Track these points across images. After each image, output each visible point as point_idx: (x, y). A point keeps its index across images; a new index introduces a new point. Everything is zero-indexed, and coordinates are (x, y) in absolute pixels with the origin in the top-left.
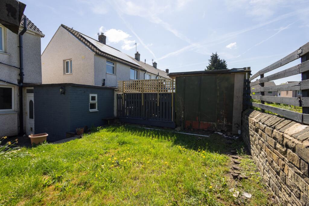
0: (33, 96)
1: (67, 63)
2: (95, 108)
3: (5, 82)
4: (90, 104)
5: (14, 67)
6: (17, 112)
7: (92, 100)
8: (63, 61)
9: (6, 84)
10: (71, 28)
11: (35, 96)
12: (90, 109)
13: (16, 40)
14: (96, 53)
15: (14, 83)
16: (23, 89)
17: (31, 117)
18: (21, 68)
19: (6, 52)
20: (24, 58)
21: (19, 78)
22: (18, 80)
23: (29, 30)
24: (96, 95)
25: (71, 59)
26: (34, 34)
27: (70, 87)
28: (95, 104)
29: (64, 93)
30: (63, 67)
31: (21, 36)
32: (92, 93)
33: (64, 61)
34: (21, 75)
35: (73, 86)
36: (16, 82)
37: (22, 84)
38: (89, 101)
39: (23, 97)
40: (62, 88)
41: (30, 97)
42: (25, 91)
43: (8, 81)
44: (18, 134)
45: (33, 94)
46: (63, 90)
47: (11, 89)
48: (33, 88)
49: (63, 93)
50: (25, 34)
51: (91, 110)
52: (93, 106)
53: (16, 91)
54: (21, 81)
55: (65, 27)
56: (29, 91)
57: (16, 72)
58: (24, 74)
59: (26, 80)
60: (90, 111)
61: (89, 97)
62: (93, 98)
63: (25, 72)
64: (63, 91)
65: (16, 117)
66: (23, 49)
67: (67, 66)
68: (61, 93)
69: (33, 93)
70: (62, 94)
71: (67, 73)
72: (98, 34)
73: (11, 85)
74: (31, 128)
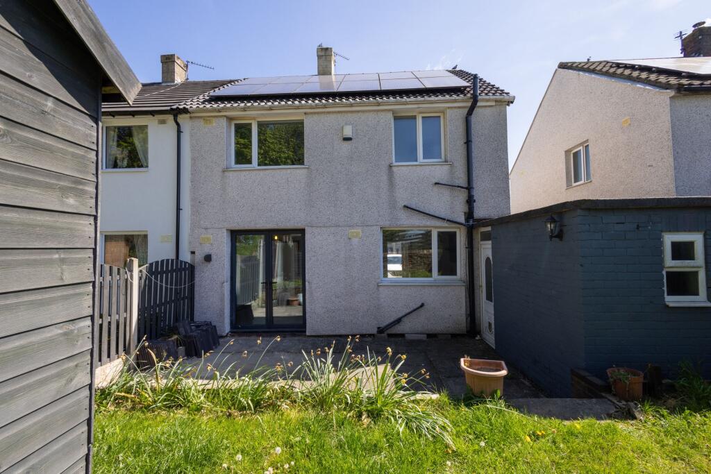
0: (490, 246)
1: (576, 155)
2: (697, 294)
3: (444, 219)
4: (668, 273)
5: (459, 187)
6: (464, 282)
7: (674, 258)
8: (564, 153)
9: (446, 225)
10: (586, 61)
11: (493, 248)
12: (668, 294)
13: (461, 130)
14: (680, 88)
15: (458, 220)
16: (474, 232)
17: (489, 298)
18: (469, 188)
19: (446, 161)
20: (475, 164)
21: (466, 209)
22: (465, 213)
23: (483, 100)
24: (697, 239)
25: (587, 141)
26: (494, 104)
27: (579, 212)
28: (696, 273)
29: (560, 236)
30: (565, 171)
31: (469, 118)
32: (676, 229)
33: (567, 152)
34: (470, 201)
35: (589, 209)
36: (462, 219)
37: (471, 222)
38: (662, 261)
39: (475, 250)
40: (553, 221)
41: (485, 250)
42: (477, 236)
43: (450, 218)
44: (467, 332)
45: (490, 242)
46: (555, 227)
47: (455, 233)
48: (489, 229)
49: (556, 237)
50: (476, 110)
51: (672, 301)
52: (682, 283)
53: (462, 239)
54: (469, 215)
55: (569, 64)
56: (486, 237)
57: (462, 196)
58: (475, 198)
59: (480, 212)
60: (671, 305)
61: (661, 244)
62: (683, 251)
63: (477, 194)
64: (557, 229)
65: (462, 293)
66: (473, 147)
67: (576, 163)
68: (551, 237)
69: (490, 240)
70: (553, 239)
71: (575, 182)
72: (681, 36)
73: (454, 225)
74: (490, 324)
